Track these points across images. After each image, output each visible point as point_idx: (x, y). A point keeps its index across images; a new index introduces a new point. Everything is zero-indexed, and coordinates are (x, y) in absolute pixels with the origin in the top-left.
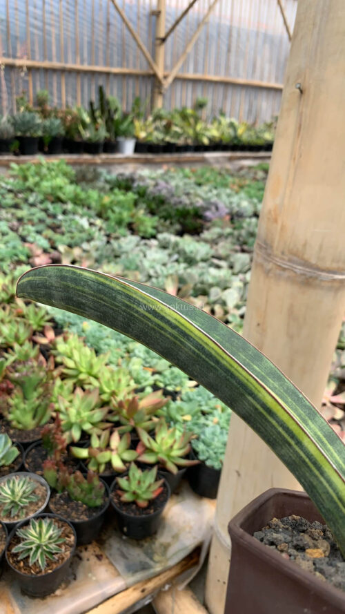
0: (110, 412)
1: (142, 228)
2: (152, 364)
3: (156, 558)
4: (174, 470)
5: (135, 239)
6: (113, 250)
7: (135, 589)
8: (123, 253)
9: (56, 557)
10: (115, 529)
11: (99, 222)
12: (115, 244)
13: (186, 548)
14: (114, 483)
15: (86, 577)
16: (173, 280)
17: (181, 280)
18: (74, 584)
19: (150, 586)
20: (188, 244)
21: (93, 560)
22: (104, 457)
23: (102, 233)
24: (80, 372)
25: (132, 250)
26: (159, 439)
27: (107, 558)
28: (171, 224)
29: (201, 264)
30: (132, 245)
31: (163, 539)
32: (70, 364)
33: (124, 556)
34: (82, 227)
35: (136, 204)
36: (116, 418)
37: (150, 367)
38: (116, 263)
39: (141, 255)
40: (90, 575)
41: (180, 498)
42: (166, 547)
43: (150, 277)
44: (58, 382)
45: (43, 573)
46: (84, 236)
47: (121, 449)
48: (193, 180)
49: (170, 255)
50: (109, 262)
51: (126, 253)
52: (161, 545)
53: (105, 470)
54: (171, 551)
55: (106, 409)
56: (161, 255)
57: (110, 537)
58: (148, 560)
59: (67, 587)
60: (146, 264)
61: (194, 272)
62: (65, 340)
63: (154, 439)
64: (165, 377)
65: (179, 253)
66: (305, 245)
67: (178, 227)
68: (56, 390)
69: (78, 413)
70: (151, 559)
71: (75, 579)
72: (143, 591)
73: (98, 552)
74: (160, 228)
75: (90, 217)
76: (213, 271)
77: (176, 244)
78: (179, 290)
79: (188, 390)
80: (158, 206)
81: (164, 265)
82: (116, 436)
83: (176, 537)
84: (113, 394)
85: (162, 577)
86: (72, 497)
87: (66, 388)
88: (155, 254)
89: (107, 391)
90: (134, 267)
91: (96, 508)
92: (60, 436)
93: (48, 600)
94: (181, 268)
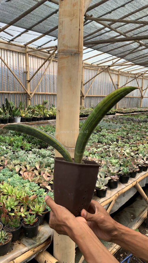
0: (19, 203)
1: (26, 148)
2: (32, 189)
3: (37, 241)
4: (41, 215)
5: (24, 151)
6: (16, 156)
7: (31, 251)
8: (19, 156)
9: (7, 240)
10: (24, 236)
11: (10, 147)
12: (16, 154)
13: (46, 237)
14: (23, 221)
15: (16, 249)
16: (38, 163)
17: (41, 163)
18: (12, 251)
19: (36, 250)
20: (43, 151)
21: (18, 244)
22: (19, 214)
23: (11, 151)
24: (9, 193)
25: (23, 155)
26: (35, 207)
27: (22, 243)
28: (36, 145)
29: (47, 157)
30: (23, 153)
31: (39, 236)
32: (5, 191)
33: (27, 242)
34: (4, 149)
35: (23, 140)
36: (22, 204)
37: (31, 190)
38: (17, 160)
39: (26, 156)
40: (17, 248)
41: (43, 225)
42: (40, 238)
43: (30, 163)
44: (2, 196)
45: (3, 244)
46: (5, 152)
47: (24, 212)
48: (44, 130)
49: (36, 156)
50: (15, 160)
51: (21, 156)
52: (38, 238)
53: (20, 218)
54: (41, 239)
55: (18, 201)
56: (34, 156)
57: (22, 238)
58: (35, 242)
59: (10, 252)
60: (28, 159)
61: (45, 160)
62: (3, 184)
64: (37, 192)
65: (39, 154)
66: (64, 142)
67: (39, 146)
68: (1, 198)
69: (10, 203)
70: (36, 241)
71: (12, 250)
72: (34, 251)
73: (19, 242)
74: (33, 147)
75: (6, 146)
76: (51, 159)
77: (39, 152)
78: (40, 166)
79: (44, 195)
80: (31, 140)
81: (35, 159)
82: (22, 208)
83: (43, 235)
84: (20, 197)
85: (39, 247)
86: (10, 226)
87: (4, 198)
88: (31, 156)
89: (18, 197)
90: (24, 160)
91: (18, 227)
92: (5, 209)
93: (5, 256)
94: (41, 159)
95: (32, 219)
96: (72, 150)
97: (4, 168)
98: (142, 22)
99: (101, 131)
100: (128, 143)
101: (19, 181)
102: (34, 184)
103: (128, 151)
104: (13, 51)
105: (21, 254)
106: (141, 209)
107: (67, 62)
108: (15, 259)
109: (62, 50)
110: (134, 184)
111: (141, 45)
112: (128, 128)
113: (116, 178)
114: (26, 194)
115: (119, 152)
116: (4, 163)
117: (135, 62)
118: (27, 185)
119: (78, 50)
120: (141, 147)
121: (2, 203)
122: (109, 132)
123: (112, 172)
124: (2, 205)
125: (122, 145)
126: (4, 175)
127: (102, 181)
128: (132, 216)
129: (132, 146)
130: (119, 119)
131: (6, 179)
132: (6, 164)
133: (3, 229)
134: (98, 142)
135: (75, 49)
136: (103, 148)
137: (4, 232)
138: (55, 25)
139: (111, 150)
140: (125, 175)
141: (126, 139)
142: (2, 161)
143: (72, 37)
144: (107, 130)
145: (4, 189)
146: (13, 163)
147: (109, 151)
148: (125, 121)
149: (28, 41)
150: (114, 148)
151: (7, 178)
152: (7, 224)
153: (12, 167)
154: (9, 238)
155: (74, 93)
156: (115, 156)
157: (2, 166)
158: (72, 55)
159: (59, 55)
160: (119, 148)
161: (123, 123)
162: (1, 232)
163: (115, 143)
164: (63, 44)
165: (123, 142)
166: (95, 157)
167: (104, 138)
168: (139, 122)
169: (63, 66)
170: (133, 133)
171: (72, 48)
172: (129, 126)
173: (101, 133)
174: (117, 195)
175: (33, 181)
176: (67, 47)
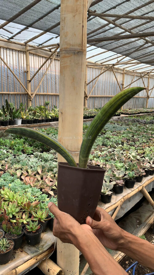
0: (21, 209)
1: (27, 151)
3: (40, 249)
4: (44, 222)
5: (25, 155)
6: (17, 160)
7: (34, 259)
8: (21, 160)
9: (9, 248)
10: (26, 244)
11: (10, 151)
12: (18, 158)
13: (49, 245)
14: (25, 228)
15: (18, 257)
16: (40, 167)
17: (43, 167)
18: (14, 259)
19: (39, 258)
20: (45, 155)
21: (20, 252)
22: (21, 221)
23: (12, 154)
24: (10, 199)
25: (24, 159)
26: (38, 213)
27: (24, 251)
28: (38, 149)
29: (50, 161)
30: (24, 157)
31: (42, 244)
32: (7, 197)
33: (29, 250)
34: (4, 153)
35: (24, 143)
36: (24, 210)
37: (34, 195)
38: (18, 164)
39: (28, 160)
41: (46, 232)
42: (43, 246)
43: (32, 167)
44: (3, 202)
45: (5, 253)
46: (5, 156)
47: (26, 218)
48: (46, 133)
49: (38, 159)
50: (16, 164)
52: (41, 245)
53: (22, 225)
55: (20, 208)
56: (35, 160)
57: (24, 246)
58: (37, 250)
59: (12, 260)
60: (30, 163)
61: (48, 164)
62: (3, 190)
63: (37, 214)
64: (39, 197)
65: (42, 158)
66: (67, 146)
67: (41, 149)
68: (2, 205)
69: (11, 209)
70: (39, 249)
72: (37, 259)
73: (21, 250)
74: (34, 151)
75: (7, 149)
76: (54, 163)
77: (41, 155)
78: (42, 170)
79: (47, 200)
80: (33, 143)
81: (37, 163)
82: (24, 215)
83: (46, 243)
84: (22, 203)
85: (42, 255)
86: (12, 233)
87: (6, 204)
88: (33, 160)
89: (20, 203)
90: (25, 164)
91: (20, 235)
92: (6, 216)
93: (7, 264)
94: (43, 163)
95: (34, 226)
96: (76, 154)
97: (5, 172)
98: (148, 18)
99: (106, 134)
100: (134, 146)
101: (20, 187)
102: (36, 189)
103: (134, 154)
104: (12, 50)
105: (23, 262)
106: (148, 215)
107: (70, 61)
108: (17, 267)
109: (64, 49)
110: (140, 188)
111: (147, 42)
112: (134, 130)
113: (121, 182)
114: (28, 200)
115: (124, 155)
116: (5, 168)
117: (141, 60)
118: (29, 191)
119: (81, 48)
120: (147, 150)
121: (3, 210)
122: (113, 135)
123: (117, 176)
124: (3, 211)
125: (127, 148)
126: (5, 180)
127: (107, 186)
128: (138, 221)
129: (137, 149)
130: (125, 120)
131: (7, 185)
132: (6, 168)
133: (4, 237)
134: (102, 145)
135: (78, 48)
136: (108, 151)
137: (6, 240)
138: (57, 22)
139: (116, 153)
140: (130, 179)
141: (132, 142)
142: (2, 165)
143: (75, 34)
144: (111, 132)
145: (5, 195)
146: (15, 168)
147: (114, 155)
148: (130, 123)
149: (28, 39)
150: (120, 151)
151: (8, 183)
152: (9, 231)
153: (13, 172)
154: (11, 246)
155: (77, 94)
156: (120, 159)
157: (3, 170)
158: (75, 53)
159: (61, 54)
160: (124, 151)
161: (128, 125)
162: (3, 239)
163: (120, 146)
164: (66, 42)
165: (129, 144)
166: (99, 161)
167: (108, 141)
168: (145, 123)
169: (65, 65)
170: (139, 135)
171: (75, 46)
172: (134, 128)
173: (105, 136)
174: (123, 200)
175: (35, 186)
176: (70, 45)
